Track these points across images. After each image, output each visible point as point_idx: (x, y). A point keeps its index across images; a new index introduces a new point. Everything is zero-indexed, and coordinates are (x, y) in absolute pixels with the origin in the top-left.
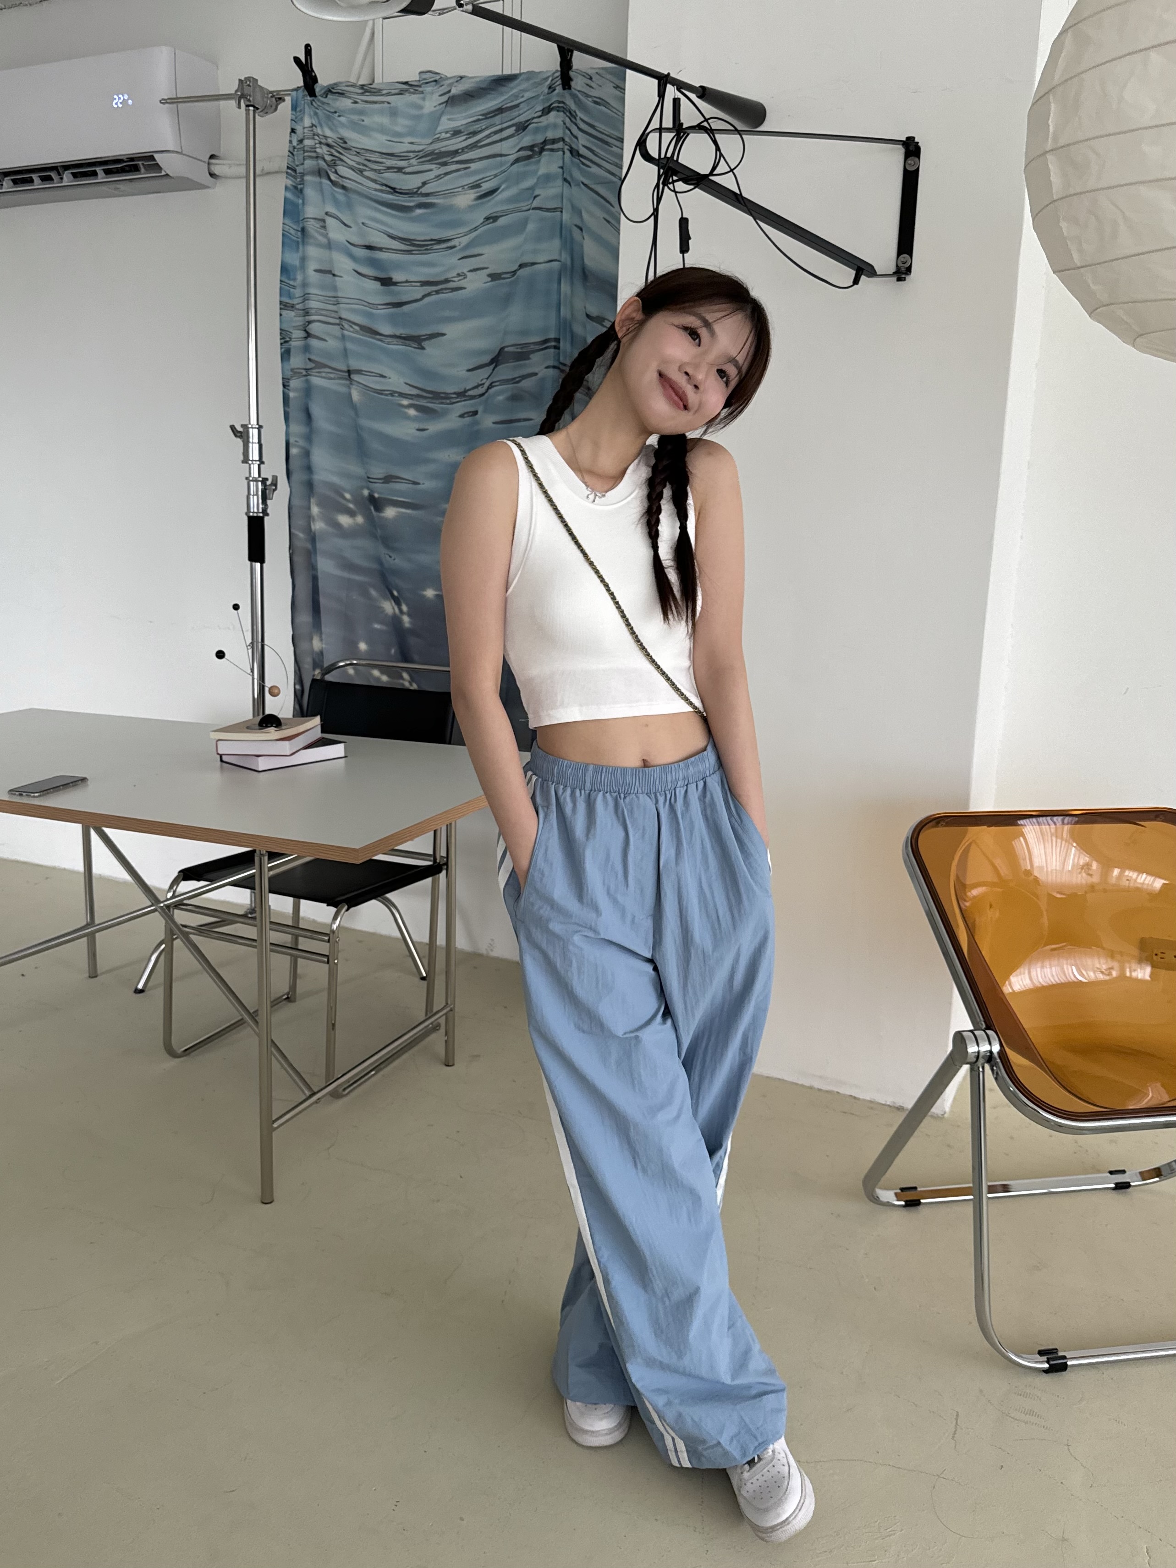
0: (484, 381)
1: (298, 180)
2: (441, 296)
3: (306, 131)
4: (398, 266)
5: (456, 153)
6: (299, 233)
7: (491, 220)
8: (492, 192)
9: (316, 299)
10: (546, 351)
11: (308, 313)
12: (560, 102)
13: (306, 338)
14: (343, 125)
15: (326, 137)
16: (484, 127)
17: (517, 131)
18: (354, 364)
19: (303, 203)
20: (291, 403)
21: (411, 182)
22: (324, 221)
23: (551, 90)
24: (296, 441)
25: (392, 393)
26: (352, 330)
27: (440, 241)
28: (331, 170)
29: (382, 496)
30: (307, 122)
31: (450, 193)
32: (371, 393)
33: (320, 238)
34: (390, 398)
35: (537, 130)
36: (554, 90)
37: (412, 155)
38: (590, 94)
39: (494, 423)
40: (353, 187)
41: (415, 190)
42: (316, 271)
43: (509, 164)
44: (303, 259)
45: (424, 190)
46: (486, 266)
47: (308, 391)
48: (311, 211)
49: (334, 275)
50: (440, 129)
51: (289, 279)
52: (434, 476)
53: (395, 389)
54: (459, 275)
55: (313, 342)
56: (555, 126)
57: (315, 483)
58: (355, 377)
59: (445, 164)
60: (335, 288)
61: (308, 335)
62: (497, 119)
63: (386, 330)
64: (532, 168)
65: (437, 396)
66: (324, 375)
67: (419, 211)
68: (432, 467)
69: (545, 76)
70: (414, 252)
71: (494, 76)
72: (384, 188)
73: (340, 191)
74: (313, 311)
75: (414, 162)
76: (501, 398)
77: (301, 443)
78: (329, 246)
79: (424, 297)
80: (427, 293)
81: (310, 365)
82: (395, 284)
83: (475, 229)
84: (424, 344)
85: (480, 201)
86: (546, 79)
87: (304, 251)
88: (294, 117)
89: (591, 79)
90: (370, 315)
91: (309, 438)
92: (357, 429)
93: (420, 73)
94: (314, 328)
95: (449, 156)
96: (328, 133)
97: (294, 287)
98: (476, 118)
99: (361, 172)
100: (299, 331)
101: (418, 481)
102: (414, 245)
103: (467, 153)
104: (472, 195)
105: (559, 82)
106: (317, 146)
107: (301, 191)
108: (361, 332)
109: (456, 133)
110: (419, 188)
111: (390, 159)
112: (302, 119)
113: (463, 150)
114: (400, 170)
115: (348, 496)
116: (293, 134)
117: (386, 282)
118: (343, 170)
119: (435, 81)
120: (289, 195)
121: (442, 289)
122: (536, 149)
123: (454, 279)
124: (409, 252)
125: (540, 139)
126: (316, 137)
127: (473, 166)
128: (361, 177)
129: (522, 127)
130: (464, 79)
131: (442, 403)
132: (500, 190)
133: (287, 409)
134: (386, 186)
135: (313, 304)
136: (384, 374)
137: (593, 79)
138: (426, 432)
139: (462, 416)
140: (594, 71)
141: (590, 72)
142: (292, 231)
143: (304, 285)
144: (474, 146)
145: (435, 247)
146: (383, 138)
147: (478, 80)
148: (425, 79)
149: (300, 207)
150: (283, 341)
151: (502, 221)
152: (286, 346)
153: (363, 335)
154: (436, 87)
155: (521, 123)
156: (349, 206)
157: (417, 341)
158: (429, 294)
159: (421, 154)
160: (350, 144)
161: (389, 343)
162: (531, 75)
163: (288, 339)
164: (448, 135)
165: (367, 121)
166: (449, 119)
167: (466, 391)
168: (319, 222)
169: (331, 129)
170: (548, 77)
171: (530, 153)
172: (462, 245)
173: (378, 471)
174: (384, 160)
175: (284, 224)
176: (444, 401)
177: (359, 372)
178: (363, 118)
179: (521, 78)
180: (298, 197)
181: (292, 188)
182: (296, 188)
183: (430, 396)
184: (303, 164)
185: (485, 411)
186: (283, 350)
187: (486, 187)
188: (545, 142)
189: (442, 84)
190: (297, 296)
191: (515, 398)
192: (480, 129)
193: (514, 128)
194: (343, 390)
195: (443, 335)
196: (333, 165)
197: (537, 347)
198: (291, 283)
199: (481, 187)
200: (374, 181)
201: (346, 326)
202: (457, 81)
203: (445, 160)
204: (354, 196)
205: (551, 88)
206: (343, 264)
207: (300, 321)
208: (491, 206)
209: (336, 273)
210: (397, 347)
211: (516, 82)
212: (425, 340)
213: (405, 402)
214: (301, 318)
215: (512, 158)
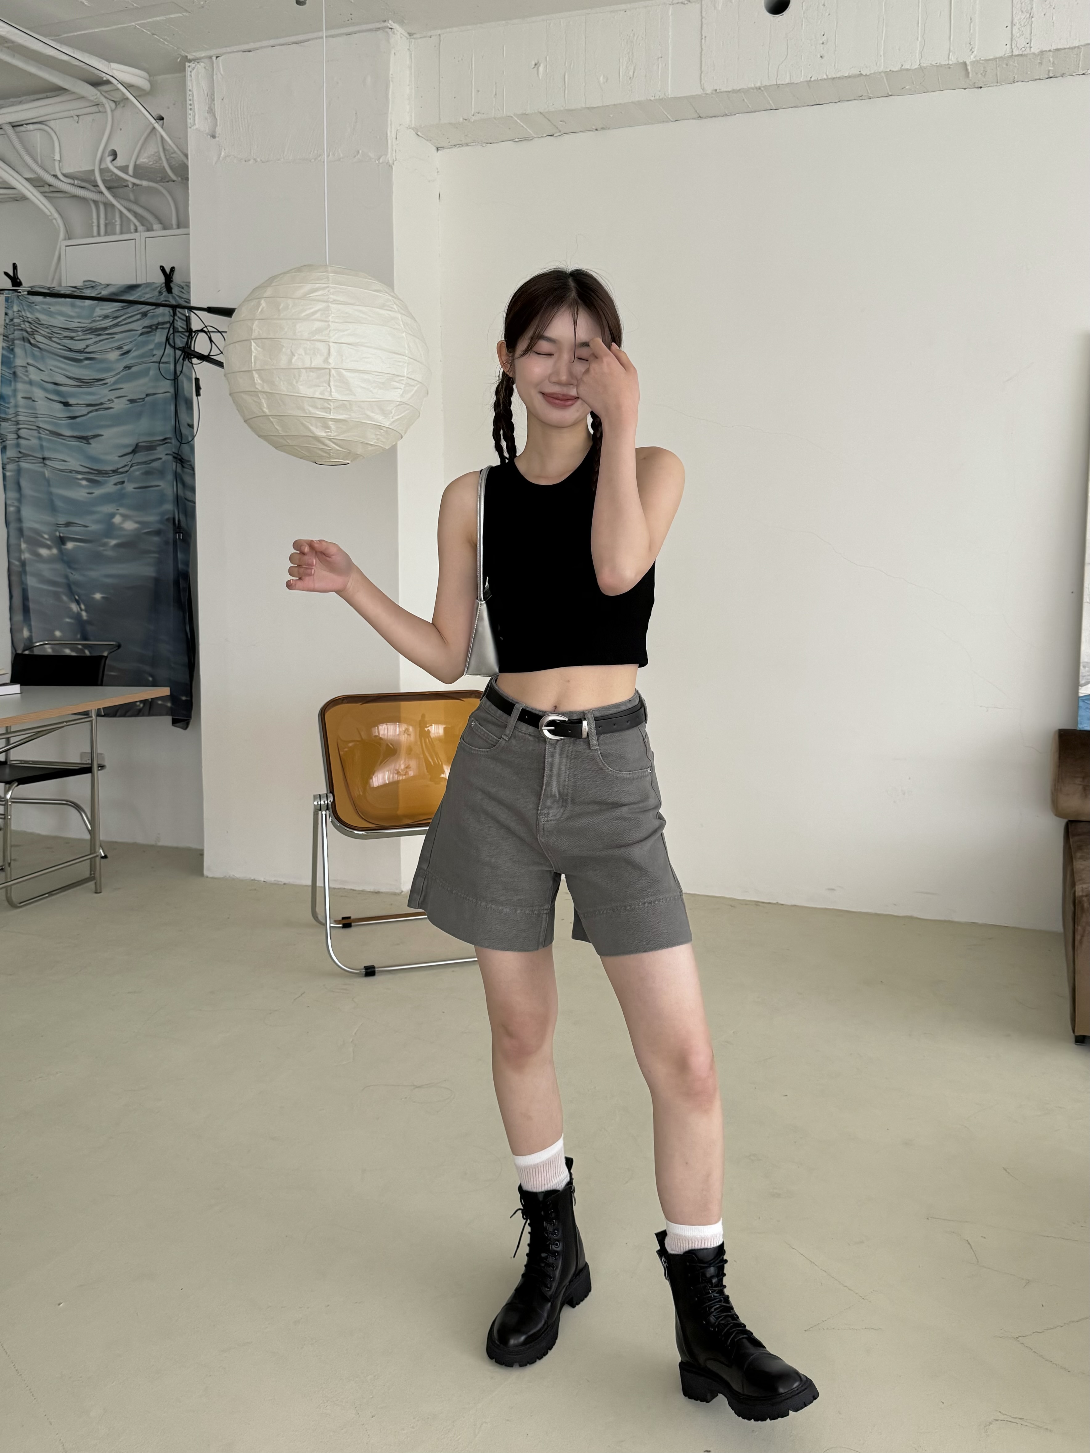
0: (129, 463)
1: (10, 343)
2: (99, 412)
3: (15, 313)
4: (73, 395)
5: (106, 329)
6: (11, 376)
7: (127, 369)
8: (128, 352)
9: (22, 415)
10: (166, 445)
11: (18, 423)
12: (166, 301)
13: (18, 438)
14: (38, 311)
15: (28, 318)
16: (122, 314)
17: (142, 316)
18: (47, 454)
19: (14, 357)
20: (8, 479)
21: (80, 346)
22: (26, 367)
23: (160, 294)
24: (13, 503)
25: (71, 471)
26: (44, 433)
27: (98, 380)
28: (31, 338)
29: (65, 535)
30: (15, 308)
31: (104, 352)
32: (56, 471)
33: (26, 378)
34: (70, 474)
35: (153, 317)
36: (162, 294)
37: (80, 329)
38: (183, 297)
39: (135, 488)
40: (46, 348)
41: (82, 350)
42: (23, 398)
43: (138, 336)
44: (15, 391)
45: (87, 350)
46: (126, 395)
47: (19, 471)
48: (19, 362)
49: (33, 401)
50: (95, 314)
51: (5, 402)
52: (98, 522)
53: (73, 469)
54: (109, 400)
55: (22, 442)
56: (163, 315)
57: (25, 529)
58: (47, 462)
59: (99, 335)
60: (34, 409)
61: (19, 437)
62: (129, 310)
63: (68, 433)
64: (152, 338)
65: (100, 472)
66: (28, 461)
67: (87, 362)
68: (96, 517)
69: (157, 285)
70: (82, 386)
71: (126, 285)
72: (65, 348)
73: (38, 349)
74: (20, 422)
75: (80, 333)
76: (137, 473)
77: (16, 504)
78: (31, 383)
79: (88, 413)
80: (90, 410)
81: (20, 455)
82: (70, 405)
83: (119, 373)
84: (91, 441)
85: (122, 357)
86: (157, 288)
87: (15, 385)
88: (6, 306)
89: (183, 288)
90: (56, 424)
91: (19, 500)
92: (50, 493)
93: (84, 281)
94: (22, 433)
95: (102, 331)
96: (29, 315)
97: (8, 408)
98: (116, 309)
99: (50, 338)
100: (13, 435)
101: (87, 525)
102: (83, 383)
103: (113, 328)
104: (118, 353)
105: (165, 290)
106: (22, 323)
107: (12, 350)
108: (51, 435)
109: (106, 317)
110: (85, 349)
111: (66, 331)
112: (12, 307)
113: (111, 327)
114: (72, 338)
115: (46, 536)
116: (6, 316)
117: (66, 404)
118: (39, 338)
119: (92, 287)
120: (5, 353)
121: (99, 409)
122: (154, 327)
123: (106, 403)
124: (79, 386)
125: (155, 322)
126: (21, 318)
127: (117, 337)
128: (51, 342)
129: (145, 315)
130: (109, 286)
131: (104, 477)
132: (132, 352)
133: (5, 483)
134: (66, 347)
135: (21, 418)
136: (66, 460)
137: (184, 289)
138: (94, 494)
139: (115, 484)
140: (184, 284)
141: (182, 284)
142: (7, 374)
143: (16, 406)
144: (116, 325)
145: (96, 383)
146: (62, 319)
147: (117, 286)
148: (86, 285)
149: (12, 359)
150: (2, 441)
151: (134, 369)
152: (4, 444)
153: (51, 436)
154: (93, 290)
155: (144, 312)
156: (43, 358)
157: (85, 439)
158: (91, 412)
159: (84, 329)
160: (43, 322)
161: (69, 441)
162: (148, 285)
163: (5, 440)
164: (101, 318)
165: (53, 309)
166: (101, 309)
167: (118, 469)
168: (23, 368)
169: (31, 313)
170: (159, 287)
171: (149, 330)
172: (112, 382)
173: (62, 520)
174: (62, 332)
175: (2, 370)
176: (105, 475)
177: (49, 459)
178: (50, 307)
179: (142, 287)
180: (12, 354)
181: (6, 348)
182: (9, 347)
183: (96, 472)
184: (13, 333)
185: (128, 481)
186: (2, 446)
187: (126, 348)
188: (158, 324)
189: (97, 288)
190: (11, 413)
191: (147, 473)
192: (120, 315)
193: (141, 315)
194: (41, 469)
195: (102, 435)
196: (32, 334)
197: (161, 443)
198: (7, 405)
199: (123, 348)
200: (59, 344)
201: (41, 431)
202: (105, 287)
203: (100, 332)
204: (45, 353)
205: (160, 293)
206: (39, 394)
207: (14, 428)
208: (128, 361)
209: (36, 400)
210: (75, 443)
211: (140, 289)
212: (91, 438)
213: (80, 476)
214: (15, 426)
215: (140, 332)
